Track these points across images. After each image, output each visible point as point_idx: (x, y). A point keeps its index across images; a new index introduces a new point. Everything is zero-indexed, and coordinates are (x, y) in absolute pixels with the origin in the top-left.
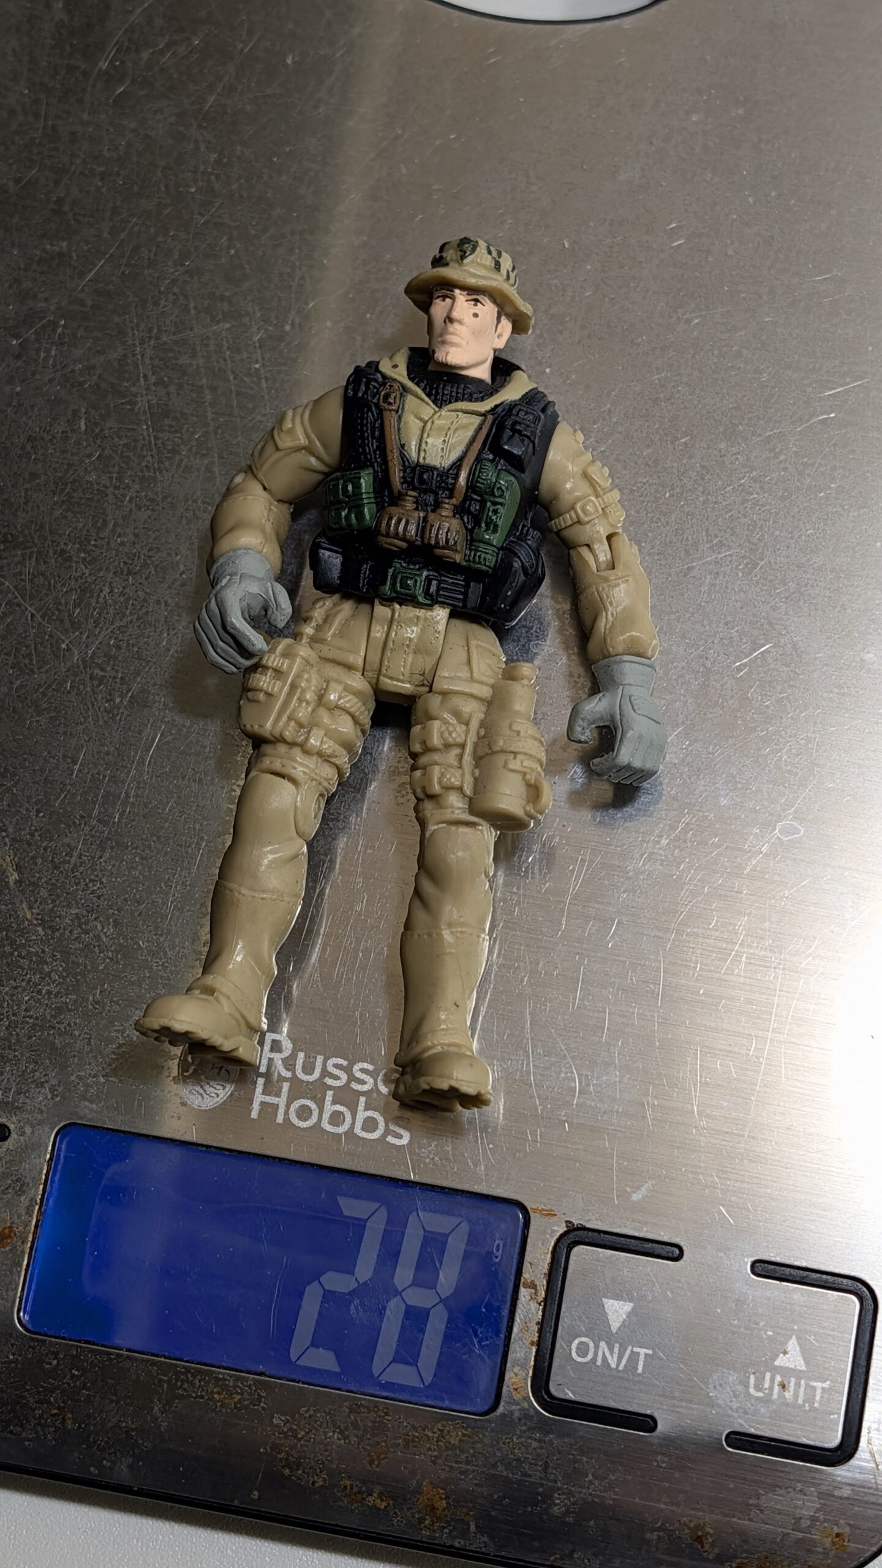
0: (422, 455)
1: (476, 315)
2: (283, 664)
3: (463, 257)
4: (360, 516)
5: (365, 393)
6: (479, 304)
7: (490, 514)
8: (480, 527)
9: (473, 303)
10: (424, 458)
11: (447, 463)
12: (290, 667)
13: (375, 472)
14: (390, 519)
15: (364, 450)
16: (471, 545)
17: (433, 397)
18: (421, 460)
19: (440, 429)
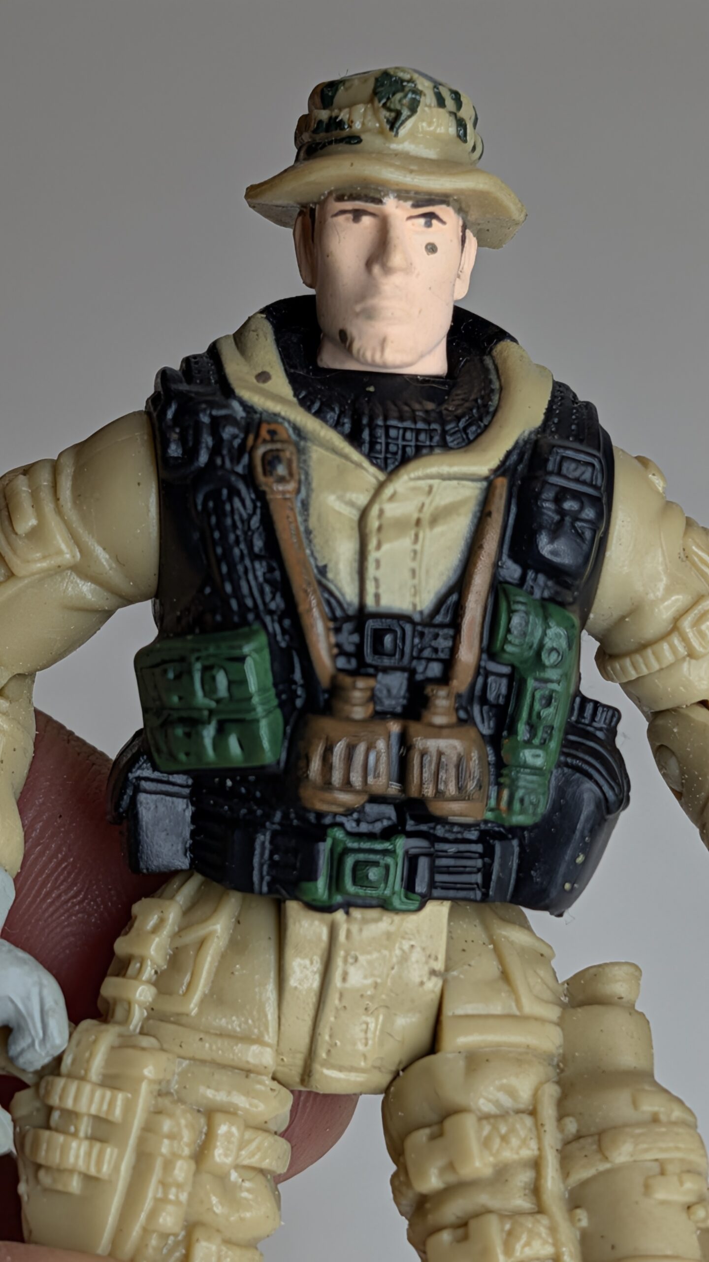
0: (370, 588)
1: (432, 248)
2: (112, 1103)
3: (394, 123)
4: (250, 743)
5: (215, 451)
6: (435, 222)
7: (537, 707)
8: (513, 731)
9: (422, 221)
10: (377, 597)
11: (426, 601)
12: (129, 1107)
13: (272, 637)
14: (329, 750)
15: (236, 588)
16: (499, 775)
17: (366, 448)
18: (370, 601)
19: (401, 525)
